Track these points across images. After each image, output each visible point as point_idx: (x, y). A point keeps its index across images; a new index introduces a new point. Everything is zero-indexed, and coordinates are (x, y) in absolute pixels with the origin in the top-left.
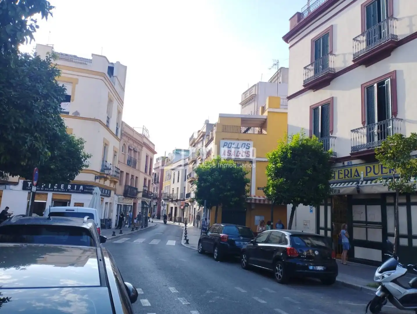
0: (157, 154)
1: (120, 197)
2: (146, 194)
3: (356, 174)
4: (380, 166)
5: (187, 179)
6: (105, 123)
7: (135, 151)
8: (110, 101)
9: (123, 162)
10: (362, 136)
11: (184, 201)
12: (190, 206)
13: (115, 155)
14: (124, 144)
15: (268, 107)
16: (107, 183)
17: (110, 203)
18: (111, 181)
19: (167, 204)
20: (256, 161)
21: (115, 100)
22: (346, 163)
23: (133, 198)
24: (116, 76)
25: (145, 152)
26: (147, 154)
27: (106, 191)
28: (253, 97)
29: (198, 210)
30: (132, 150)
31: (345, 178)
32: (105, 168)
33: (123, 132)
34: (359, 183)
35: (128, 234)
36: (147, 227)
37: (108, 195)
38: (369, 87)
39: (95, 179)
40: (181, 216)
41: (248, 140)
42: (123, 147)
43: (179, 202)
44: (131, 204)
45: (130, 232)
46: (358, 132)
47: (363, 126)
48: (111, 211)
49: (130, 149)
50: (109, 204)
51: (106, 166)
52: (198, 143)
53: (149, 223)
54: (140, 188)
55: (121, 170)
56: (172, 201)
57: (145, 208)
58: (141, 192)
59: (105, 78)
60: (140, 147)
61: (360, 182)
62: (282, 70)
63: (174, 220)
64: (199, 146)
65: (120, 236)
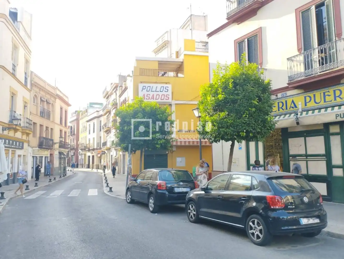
0: (71, 106)
1: (34, 148)
2: (63, 145)
3: (293, 105)
4: (322, 94)
5: (103, 129)
6: (11, 71)
7: (48, 103)
8: (15, 48)
9: (35, 113)
10: (298, 64)
11: (100, 149)
12: (107, 153)
13: (25, 106)
14: (35, 95)
15: (184, 50)
16: (19, 135)
17: (24, 156)
18: (23, 133)
19: (85, 153)
20: (175, 104)
21: (20, 47)
22: (279, 95)
23: (49, 149)
24: (20, 22)
25: (58, 104)
26: (61, 106)
27: (18, 143)
28: (166, 43)
29: (116, 156)
30: (45, 102)
31: (279, 110)
32: (13, 118)
33: (33, 82)
34: (297, 115)
35: (45, 186)
36: (66, 177)
37: (20, 147)
38: (304, 11)
39: (3, 130)
40: (98, 164)
41: (166, 83)
42: (34, 97)
43: (96, 151)
44: (48, 155)
45: (47, 184)
46: (292, 61)
47: (299, 54)
48: (25, 163)
49: (41, 100)
50: (22, 156)
51: (14, 117)
52: (111, 94)
53: (67, 172)
54: (56, 138)
55: (34, 121)
56: (89, 150)
57: (62, 158)
58: (57, 143)
59: (6, 20)
60: (53, 99)
61: (299, 114)
62: (192, 17)
63: (92, 168)
64: (113, 97)
65: (34, 190)
